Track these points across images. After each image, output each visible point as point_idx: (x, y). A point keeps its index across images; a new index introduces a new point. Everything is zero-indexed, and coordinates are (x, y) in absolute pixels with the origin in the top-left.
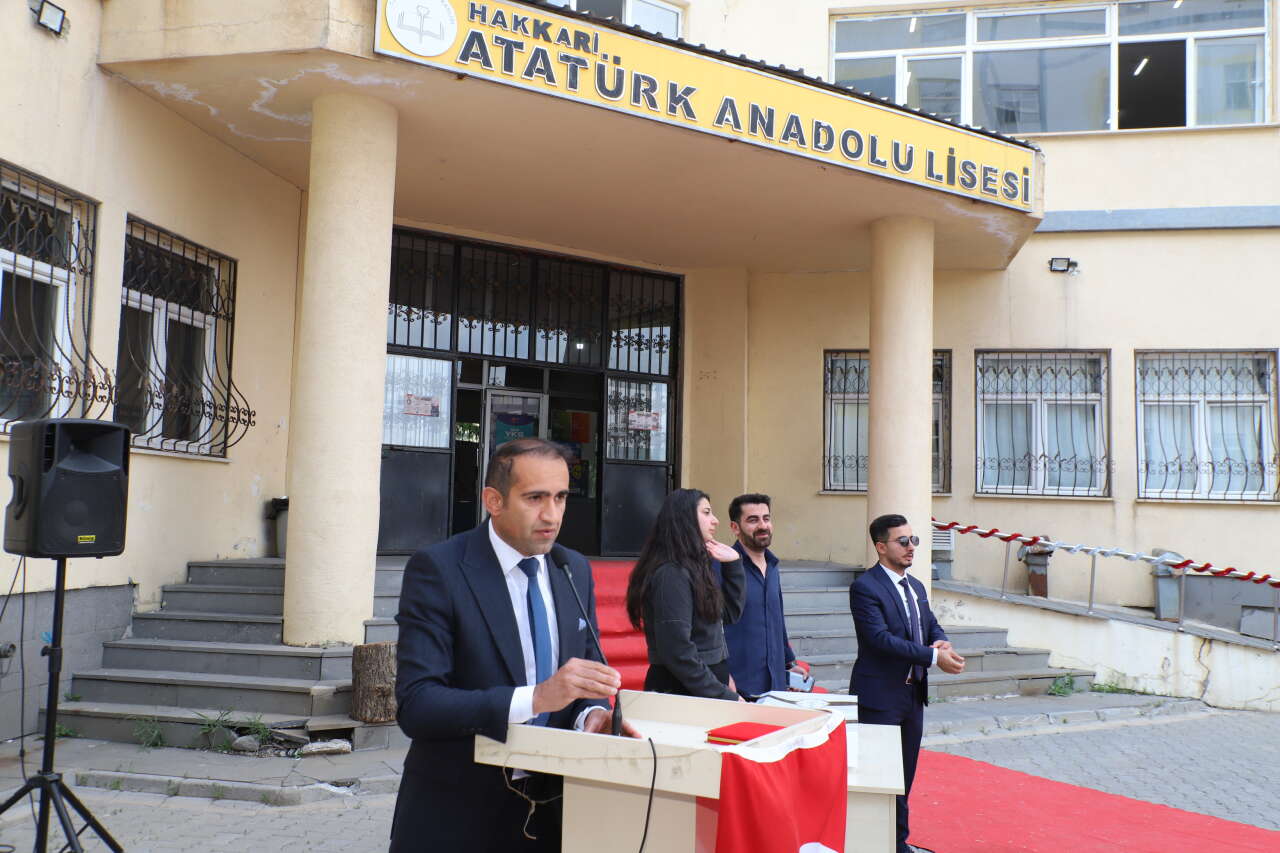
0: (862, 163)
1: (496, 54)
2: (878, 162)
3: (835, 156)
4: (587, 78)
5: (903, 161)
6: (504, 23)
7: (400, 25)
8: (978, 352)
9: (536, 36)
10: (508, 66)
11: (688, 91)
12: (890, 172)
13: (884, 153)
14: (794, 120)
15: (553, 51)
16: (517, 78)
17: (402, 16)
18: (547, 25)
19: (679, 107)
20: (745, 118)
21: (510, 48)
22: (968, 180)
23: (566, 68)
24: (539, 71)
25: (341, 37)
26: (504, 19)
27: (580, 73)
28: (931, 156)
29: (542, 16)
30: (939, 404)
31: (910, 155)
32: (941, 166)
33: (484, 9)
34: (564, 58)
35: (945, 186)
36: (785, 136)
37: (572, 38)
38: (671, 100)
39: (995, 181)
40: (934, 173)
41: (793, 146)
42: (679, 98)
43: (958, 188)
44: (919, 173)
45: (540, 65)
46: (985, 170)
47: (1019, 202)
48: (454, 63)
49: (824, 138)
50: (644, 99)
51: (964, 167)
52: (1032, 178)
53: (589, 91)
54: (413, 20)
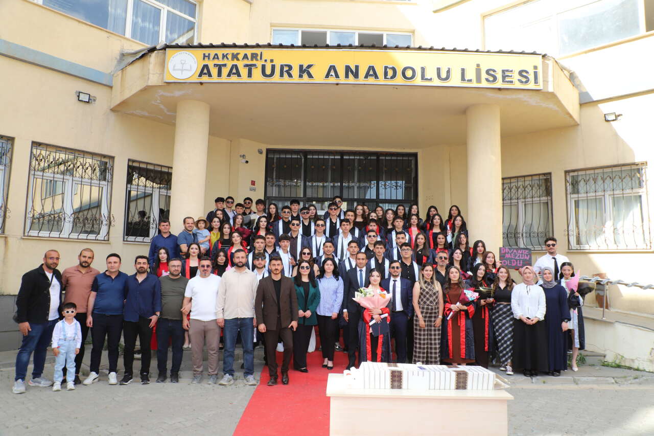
0: (418, 81)
1: (214, 71)
2: (427, 79)
3: (399, 80)
4: (257, 72)
5: (444, 75)
6: (218, 58)
7: (174, 70)
8: (567, 172)
9: (233, 59)
10: (220, 74)
11: (310, 66)
12: (437, 82)
13: (431, 73)
14: (372, 68)
15: (240, 64)
16: (224, 78)
17: (174, 66)
18: (238, 54)
19: (305, 75)
20: (341, 72)
21: (220, 68)
22: (491, 79)
23: (246, 70)
24: (234, 74)
25: (154, 80)
26: (218, 56)
27: (254, 71)
28: (463, 70)
29: (235, 51)
30: (547, 203)
31: (448, 72)
32: (471, 74)
33: (209, 54)
34: (246, 66)
35: (474, 84)
36: (366, 77)
37: (249, 57)
38: (300, 72)
39: (511, 76)
40: (466, 79)
41: (371, 80)
42: (304, 70)
43: (484, 84)
44: (455, 81)
45: (234, 71)
46: (503, 71)
47: (531, 85)
48: (196, 79)
49: (390, 73)
50: (285, 75)
51: (488, 72)
52: (540, 71)
53: (257, 76)
54: (179, 66)
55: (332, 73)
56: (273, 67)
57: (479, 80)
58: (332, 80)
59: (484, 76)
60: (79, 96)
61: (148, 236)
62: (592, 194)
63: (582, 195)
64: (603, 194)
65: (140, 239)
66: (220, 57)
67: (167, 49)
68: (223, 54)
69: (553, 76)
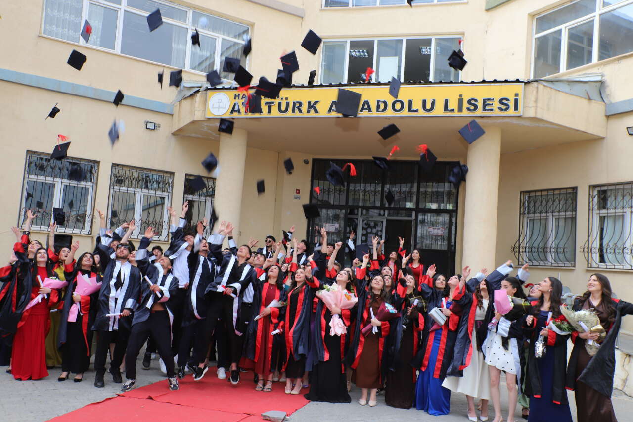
0: (405, 113)
1: (242, 109)
2: (414, 111)
3: (389, 112)
4: (274, 109)
5: (428, 106)
7: (213, 108)
8: (592, 187)
11: (316, 103)
12: (422, 113)
13: (418, 105)
14: (367, 103)
17: (213, 105)
19: (312, 111)
22: (472, 108)
23: (267, 107)
25: (198, 116)
27: (272, 108)
28: (446, 102)
30: (572, 217)
31: (433, 103)
32: (453, 105)
33: (239, 95)
34: (266, 104)
35: (456, 113)
36: (361, 111)
38: (308, 108)
39: (492, 105)
40: (449, 109)
41: (366, 113)
42: (312, 106)
43: (465, 113)
44: (439, 111)
46: (484, 101)
47: (511, 112)
48: (229, 115)
49: (382, 106)
50: (297, 110)
51: (469, 102)
52: (520, 98)
53: (275, 113)
54: (216, 105)
55: (334, 108)
56: (287, 104)
57: (460, 109)
58: (334, 114)
59: (465, 105)
60: (147, 125)
64: (622, 211)
67: (208, 91)
69: (536, 101)
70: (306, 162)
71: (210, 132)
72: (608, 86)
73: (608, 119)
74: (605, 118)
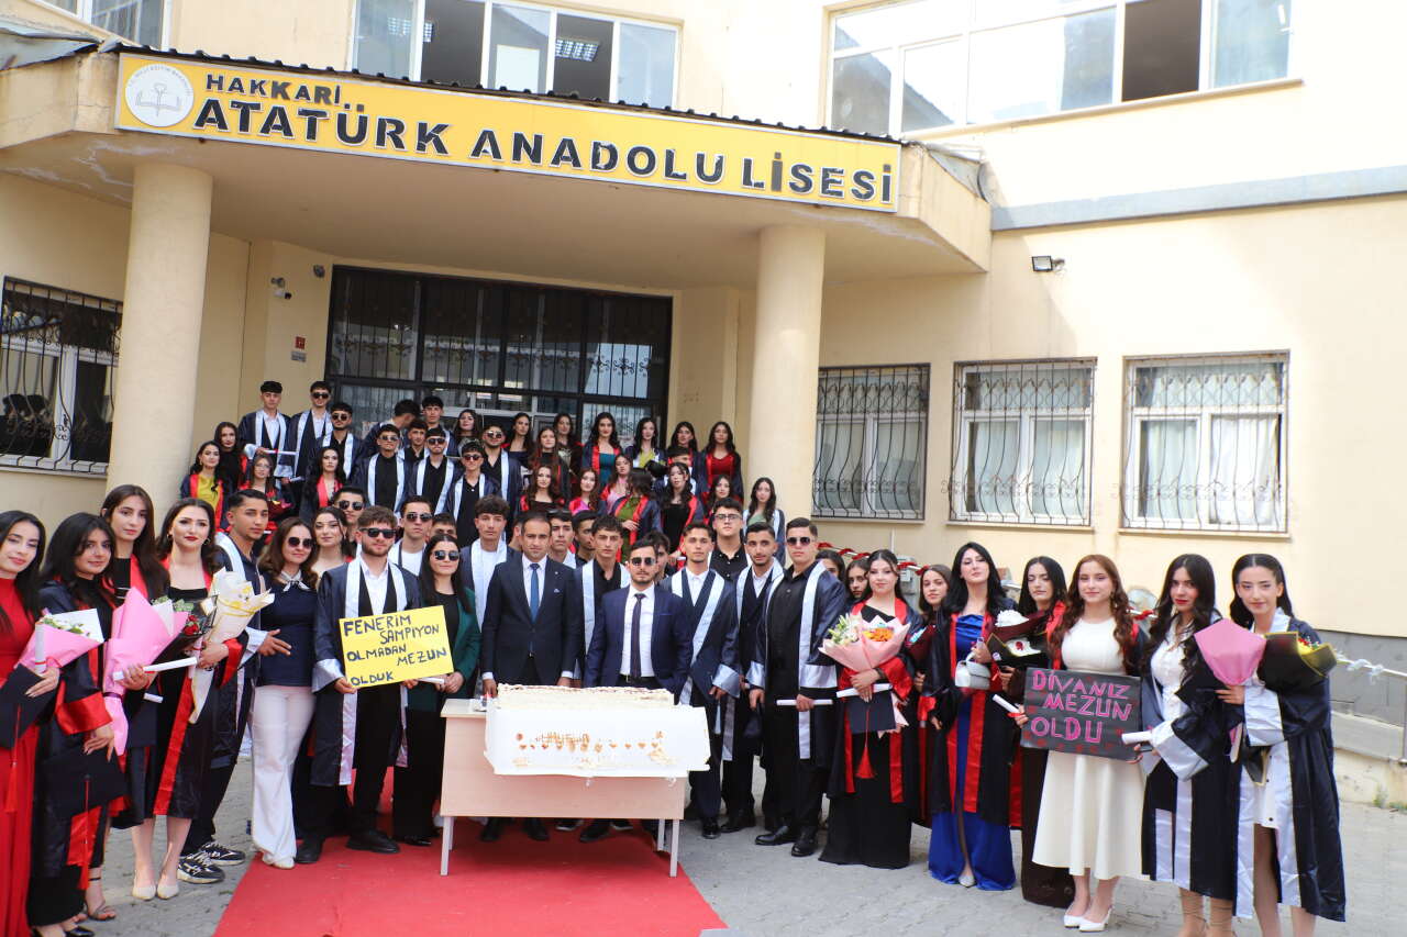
0: (657, 178)
1: (232, 117)
2: (676, 176)
3: (621, 173)
4: (328, 130)
5: (709, 170)
6: (241, 89)
7: (139, 103)
8: (959, 365)
9: (274, 95)
10: (244, 125)
11: (440, 128)
12: (694, 183)
13: (684, 164)
14: (567, 144)
15: (292, 108)
16: (254, 135)
17: (140, 95)
18: (286, 85)
19: (430, 146)
20: (506, 147)
21: (245, 111)
22: (801, 184)
23: (305, 121)
24: (276, 127)
25: (89, 118)
26: (240, 85)
27: (320, 124)
28: (748, 164)
29: (281, 77)
30: (920, 423)
31: (719, 165)
32: (762, 173)
33: (221, 78)
34: (303, 113)
35: (767, 192)
36: (556, 161)
37: (312, 94)
38: (419, 139)
39: (840, 182)
40: (753, 181)
41: (566, 169)
42: (425, 136)
43: (786, 193)
44: (731, 183)
45: (277, 121)
46: (826, 172)
47: (876, 202)
48: (190, 130)
49: (605, 157)
50: (389, 140)
51: (795, 171)
52: (894, 175)
53: (327, 138)
54: (149, 97)
55: (487, 146)
56: (363, 122)
57: (777, 185)
58: (486, 161)
59: (787, 177)
61: (48, 455)
62: (999, 413)
63: (982, 413)
64: (1018, 414)
65: (29, 460)
66: (247, 86)
67: (122, 54)
68: (253, 82)
69: (920, 187)
70: (319, 272)
71: (96, 168)
72: (993, 174)
73: (992, 239)
74: (989, 235)
